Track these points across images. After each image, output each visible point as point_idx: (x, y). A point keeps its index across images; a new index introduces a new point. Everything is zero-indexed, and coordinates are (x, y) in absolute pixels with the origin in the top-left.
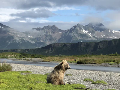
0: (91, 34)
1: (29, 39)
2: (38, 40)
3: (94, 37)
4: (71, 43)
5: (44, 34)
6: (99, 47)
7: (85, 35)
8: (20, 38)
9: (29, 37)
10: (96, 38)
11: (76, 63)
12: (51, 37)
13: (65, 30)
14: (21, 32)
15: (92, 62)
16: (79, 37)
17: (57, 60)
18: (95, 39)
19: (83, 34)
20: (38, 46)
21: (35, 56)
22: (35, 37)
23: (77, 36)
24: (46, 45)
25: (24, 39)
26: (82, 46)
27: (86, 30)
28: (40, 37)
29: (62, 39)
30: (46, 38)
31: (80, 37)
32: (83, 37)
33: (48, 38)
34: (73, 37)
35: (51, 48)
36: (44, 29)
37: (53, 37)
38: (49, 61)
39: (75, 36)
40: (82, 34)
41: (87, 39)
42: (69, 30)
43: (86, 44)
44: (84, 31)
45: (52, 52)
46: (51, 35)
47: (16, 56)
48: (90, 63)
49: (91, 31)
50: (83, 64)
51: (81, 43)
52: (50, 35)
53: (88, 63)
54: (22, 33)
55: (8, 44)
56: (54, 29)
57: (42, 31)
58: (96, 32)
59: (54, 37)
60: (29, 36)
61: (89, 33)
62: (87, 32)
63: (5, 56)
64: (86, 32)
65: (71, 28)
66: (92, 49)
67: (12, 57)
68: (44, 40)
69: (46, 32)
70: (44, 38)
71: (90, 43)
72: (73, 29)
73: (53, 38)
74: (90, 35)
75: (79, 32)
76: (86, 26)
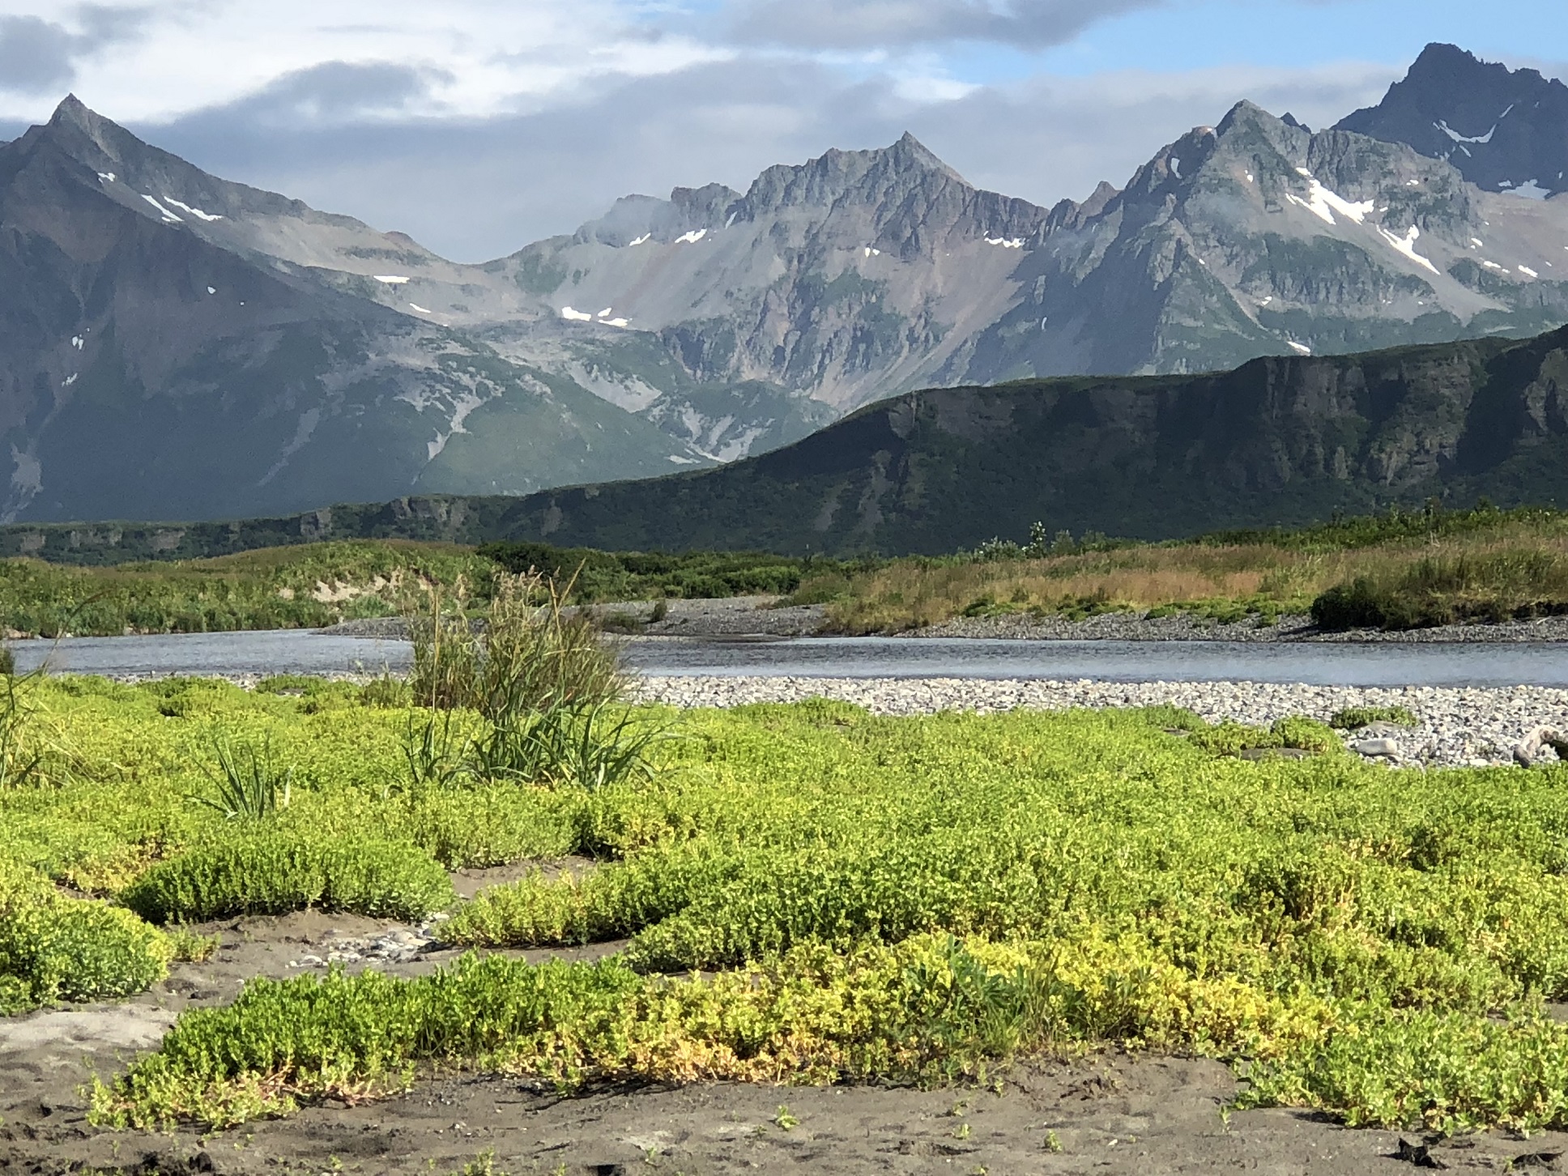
0: (1414, 232)
1: (578, 353)
2: (692, 355)
3: (1463, 271)
4: (1149, 371)
5: (778, 267)
6: (1537, 411)
7: (1342, 247)
8: (453, 348)
9: (577, 324)
10: (1489, 284)
11: (1305, 621)
12: (873, 313)
13: (1065, 205)
14: (459, 269)
15: (1523, 597)
16: (1262, 281)
17: (1019, 596)
18: (1485, 303)
19: (1306, 235)
20: (702, 441)
21: (690, 576)
22: (652, 324)
23: (1230, 278)
24: (811, 424)
25: (512, 353)
26: (1307, 404)
27: (1342, 181)
28: (726, 310)
29: (1023, 327)
30: (804, 325)
31: (1278, 288)
32: (1307, 286)
33: (832, 321)
34: (1177, 297)
35: (881, 457)
36: (766, 200)
37: (907, 301)
38: (912, 627)
39: (1205, 283)
40: (1294, 245)
41: (1369, 311)
42: (1109, 202)
43: (1354, 375)
44: (1322, 202)
45: (901, 510)
46: (870, 286)
47: (424, 585)
48: (1489, 614)
49: (1415, 195)
50: (1401, 625)
51: (1297, 360)
52: (852, 283)
53: (1463, 614)
54: (477, 279)
55: (299, 441)
56: (910, 201)
57: (750, 231)
58: (1488, 206)
59: (916, 299)
60: (569, 313)
61: (1392, 220)
62: (1369, 206)
63: (287, 594)
64: (1357, 211)
65: (1146, 172)
66: (1446, 437)
67: (372, 606)
68: (779, 351)
69: (797, 241)
70: (781, 329)
71: (1415, 355)
72: (1169, 184)
73: (895, 321)
74: (1405, 244)
75: (1253, 224)
76: (1343, 124)
